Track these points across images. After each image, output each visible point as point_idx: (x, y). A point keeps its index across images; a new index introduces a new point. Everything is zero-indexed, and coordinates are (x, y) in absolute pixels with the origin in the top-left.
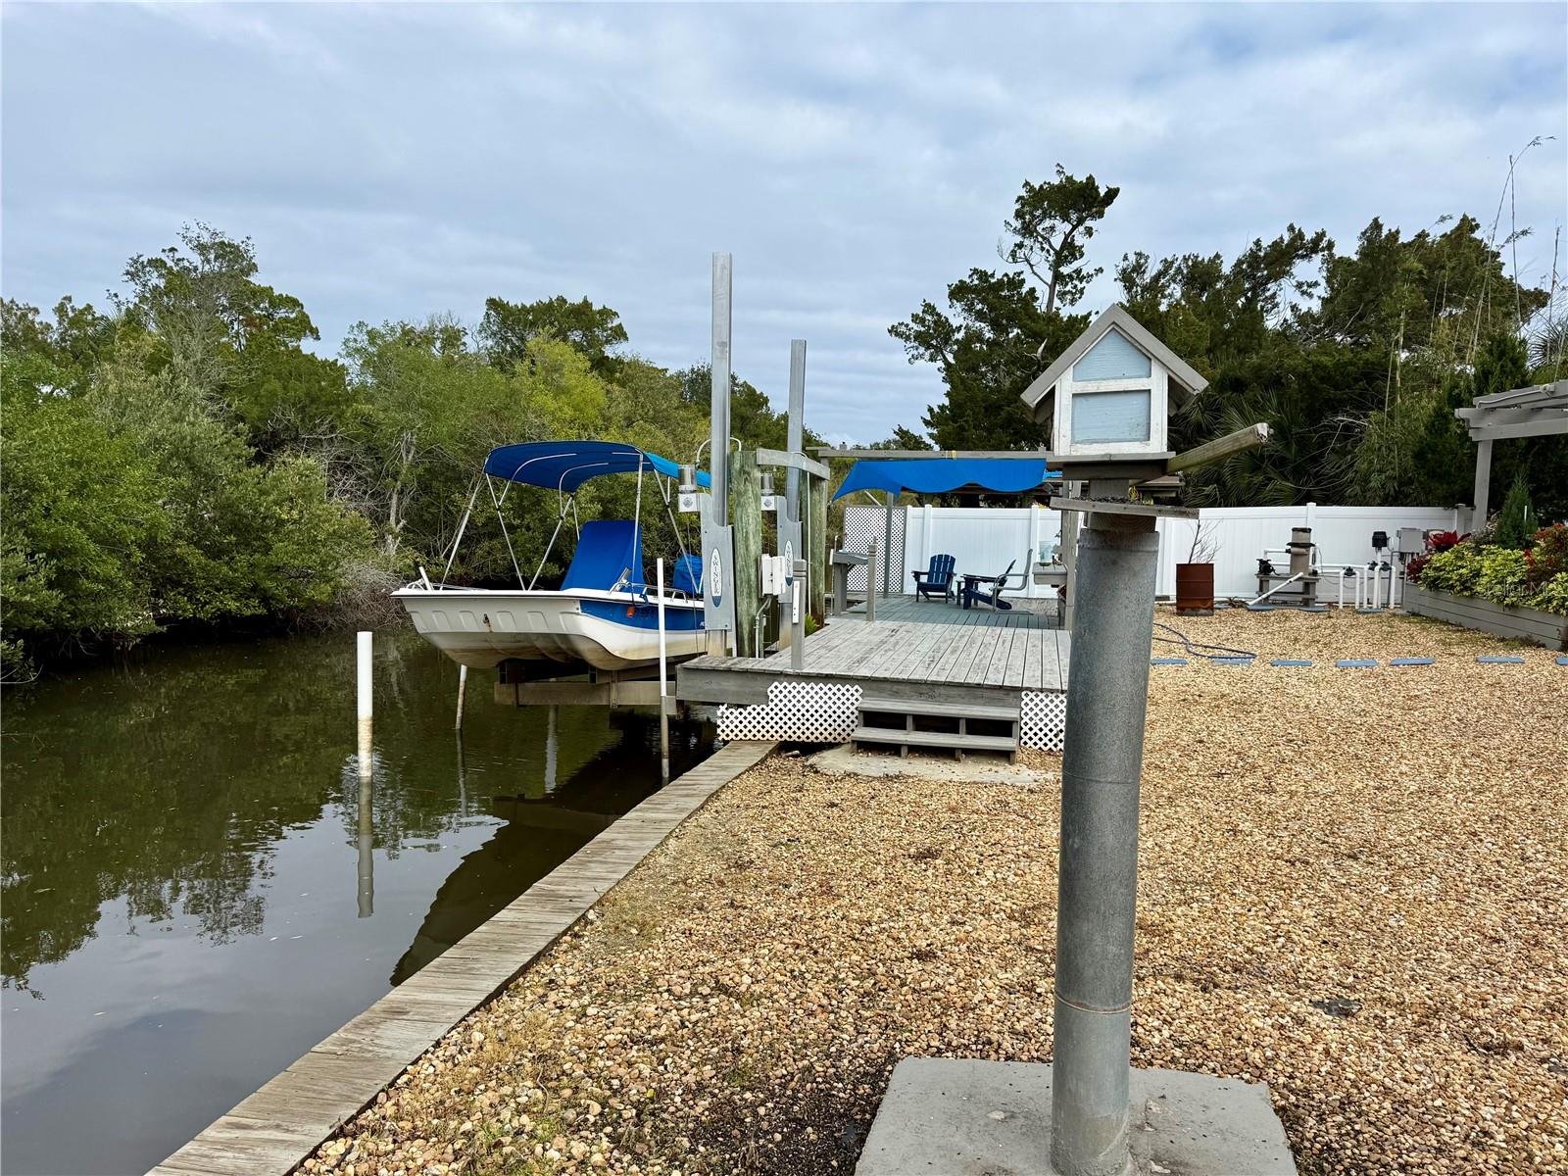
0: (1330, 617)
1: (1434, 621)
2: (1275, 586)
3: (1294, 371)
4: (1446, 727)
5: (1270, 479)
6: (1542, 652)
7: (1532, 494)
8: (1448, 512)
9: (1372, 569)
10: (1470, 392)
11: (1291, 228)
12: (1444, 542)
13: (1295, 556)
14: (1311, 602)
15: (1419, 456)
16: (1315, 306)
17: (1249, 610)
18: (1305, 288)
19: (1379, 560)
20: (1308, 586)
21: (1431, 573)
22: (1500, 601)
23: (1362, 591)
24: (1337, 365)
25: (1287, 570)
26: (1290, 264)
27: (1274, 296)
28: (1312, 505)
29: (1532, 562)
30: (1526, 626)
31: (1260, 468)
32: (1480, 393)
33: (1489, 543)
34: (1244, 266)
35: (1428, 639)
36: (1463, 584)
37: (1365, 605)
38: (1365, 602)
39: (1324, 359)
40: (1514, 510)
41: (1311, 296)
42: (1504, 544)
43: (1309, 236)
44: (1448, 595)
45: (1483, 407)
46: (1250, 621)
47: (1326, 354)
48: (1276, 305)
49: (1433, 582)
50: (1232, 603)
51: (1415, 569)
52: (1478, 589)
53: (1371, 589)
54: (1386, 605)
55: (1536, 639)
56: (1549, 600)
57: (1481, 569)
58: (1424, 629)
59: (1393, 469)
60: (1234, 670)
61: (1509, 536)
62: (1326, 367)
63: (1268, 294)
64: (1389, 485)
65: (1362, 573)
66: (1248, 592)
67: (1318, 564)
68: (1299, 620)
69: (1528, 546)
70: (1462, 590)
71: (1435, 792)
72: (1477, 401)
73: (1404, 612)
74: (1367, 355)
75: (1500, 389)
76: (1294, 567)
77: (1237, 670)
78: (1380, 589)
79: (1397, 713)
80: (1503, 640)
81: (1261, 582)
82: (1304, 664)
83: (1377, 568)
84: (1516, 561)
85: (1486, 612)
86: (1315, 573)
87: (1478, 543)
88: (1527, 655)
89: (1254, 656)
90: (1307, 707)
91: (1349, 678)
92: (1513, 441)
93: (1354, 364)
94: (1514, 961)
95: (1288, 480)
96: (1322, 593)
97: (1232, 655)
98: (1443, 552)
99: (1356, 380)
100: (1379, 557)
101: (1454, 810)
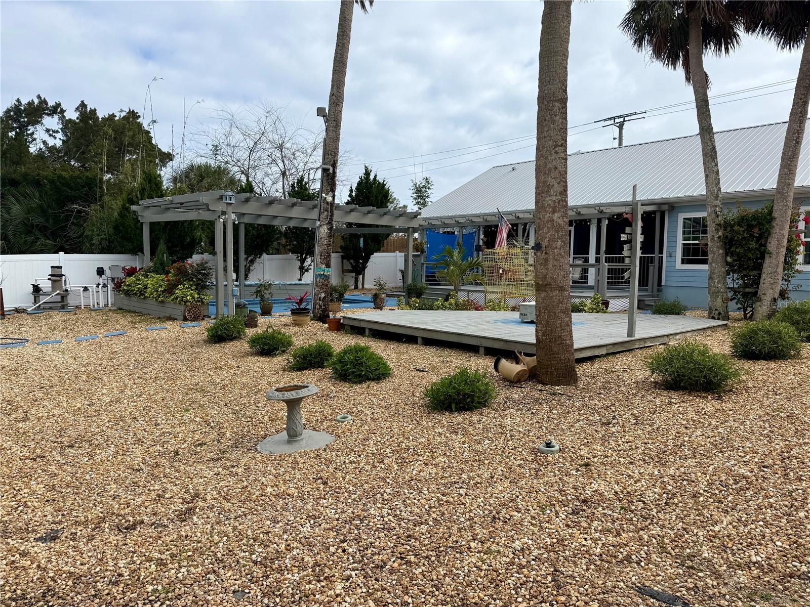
0: (76, 314)
1: (129, 311)
2: (43, 299)
3: (46, 178)
4: (128, 365)
5: (39, 239)
6: (175, 322)
7: (168, 248)
8: (134, 257)
9: (98, 287)
10: (137, 198)
11: (39, 97)
12: (131, 272)
13: (54, 282)
14: (65, 307)
15: (116, 228)
16: (59, 143)
17: (28, 314)
18: (51, 132)
19: (101, 282)
20: (63, 298)
21: (126, 288)
22: (157, 300)
23: (93, 299)
24: (71, 177)
25: (50, 289)
26: (41, 117)
27: (33, 134)
28: (62, 253)
29: (168, 280)
30: (169, 311)
31: (31, 232)
32: (142, 199)
33: (151, 272)
34: (12, 113)
35: (124, 321)
36: (140, 292)
37: (96, 306)
38: (96, 304)
39: (64, 174)
40: (161, 256)
41: (55, 138)
42: (157, 273)
43: (51, 103)
44: (134, 298)
45: (144, 206)
46: (28, 320)
47: (65, 171)
48: (34, 140)
49: (127, 292)
50: (17, 311)
51: (118, 285)
52: (146, 295)
53: (98, 298)
54: (107, 305)
55: (173, 316)
56: (177, 298)
57: (147, 285)
58: (123, 316)
59: (105, 235)
60: (13, 351)
61: (159, 268)
62: (65, 178)
63: (29, 132)
64: (103, 243)
65: (93, 289)
66: (27, 303)
67: (68, 286)
68: (58, 317)
69: (167, 273)
70: (140, 296)
71: (119, 401)
72: (141, 202)
73: (115, 308)
74: (88, 174)
75: (151, 197)
76: (54, 288)
77: (15, 350)
78: (102, 297)
79: (105, 362)
80: (159, 318)
81: (35, 297)
82: (57, 342)
83: (100, 286)
84: (162, 280)
85: (151, 305)
86: (66, 291)
87: (147, 272)
88: (169, 325)
89: (28, 341)
90: (55, 366)
91: (82, 347)
92: (159, 223)
93: (81, 178)
94: (146, 478)
95: (49, 240)
96: (71, 301)
97: (14, 341)
98: (130, 277)
99: (83, 187)
100: (101, 281)
101: (126, 408)
